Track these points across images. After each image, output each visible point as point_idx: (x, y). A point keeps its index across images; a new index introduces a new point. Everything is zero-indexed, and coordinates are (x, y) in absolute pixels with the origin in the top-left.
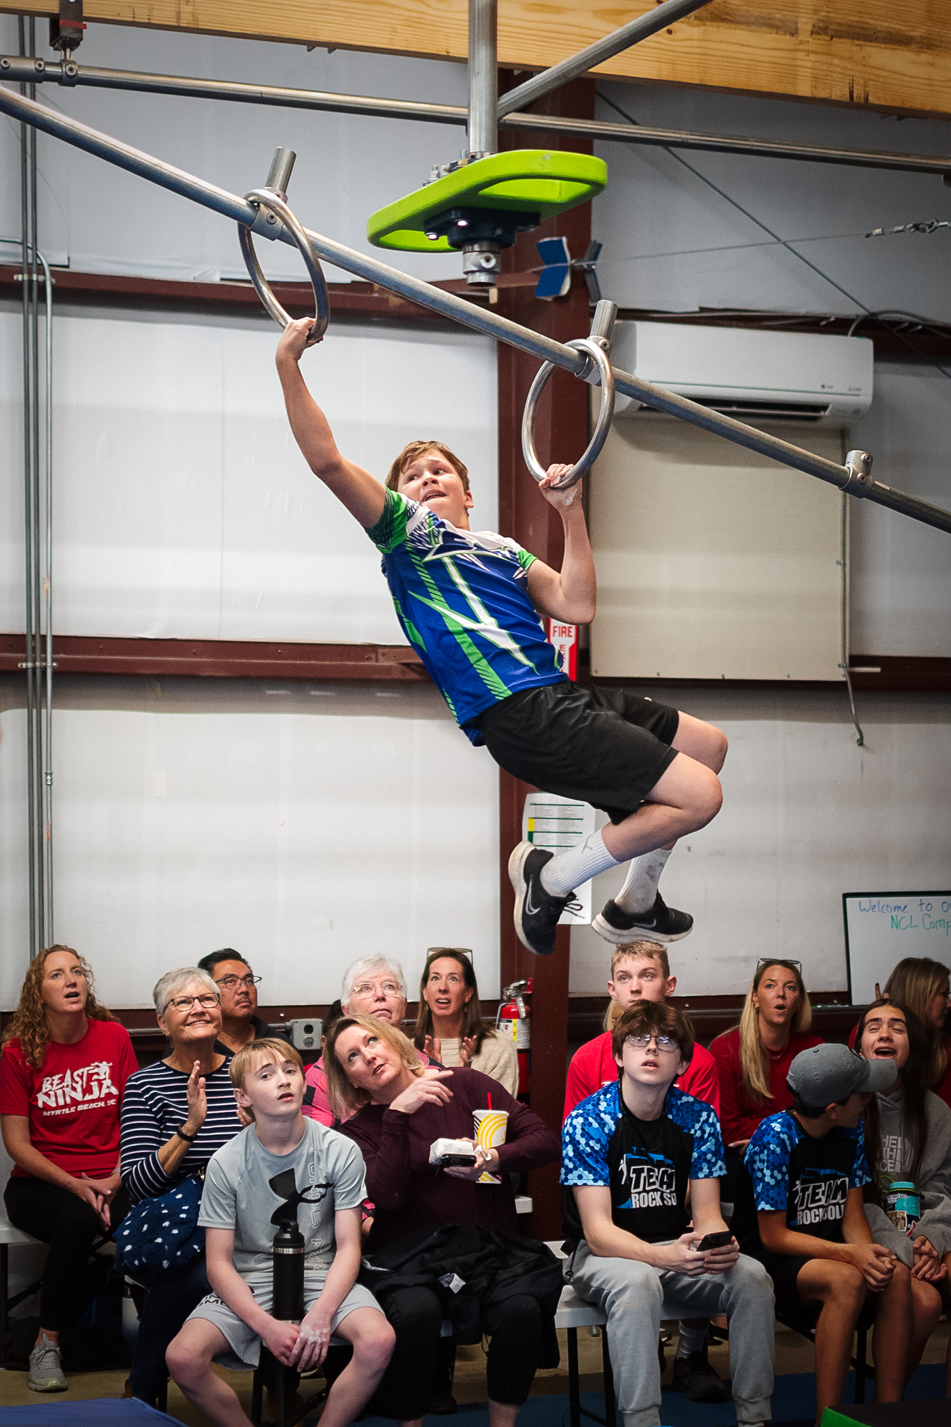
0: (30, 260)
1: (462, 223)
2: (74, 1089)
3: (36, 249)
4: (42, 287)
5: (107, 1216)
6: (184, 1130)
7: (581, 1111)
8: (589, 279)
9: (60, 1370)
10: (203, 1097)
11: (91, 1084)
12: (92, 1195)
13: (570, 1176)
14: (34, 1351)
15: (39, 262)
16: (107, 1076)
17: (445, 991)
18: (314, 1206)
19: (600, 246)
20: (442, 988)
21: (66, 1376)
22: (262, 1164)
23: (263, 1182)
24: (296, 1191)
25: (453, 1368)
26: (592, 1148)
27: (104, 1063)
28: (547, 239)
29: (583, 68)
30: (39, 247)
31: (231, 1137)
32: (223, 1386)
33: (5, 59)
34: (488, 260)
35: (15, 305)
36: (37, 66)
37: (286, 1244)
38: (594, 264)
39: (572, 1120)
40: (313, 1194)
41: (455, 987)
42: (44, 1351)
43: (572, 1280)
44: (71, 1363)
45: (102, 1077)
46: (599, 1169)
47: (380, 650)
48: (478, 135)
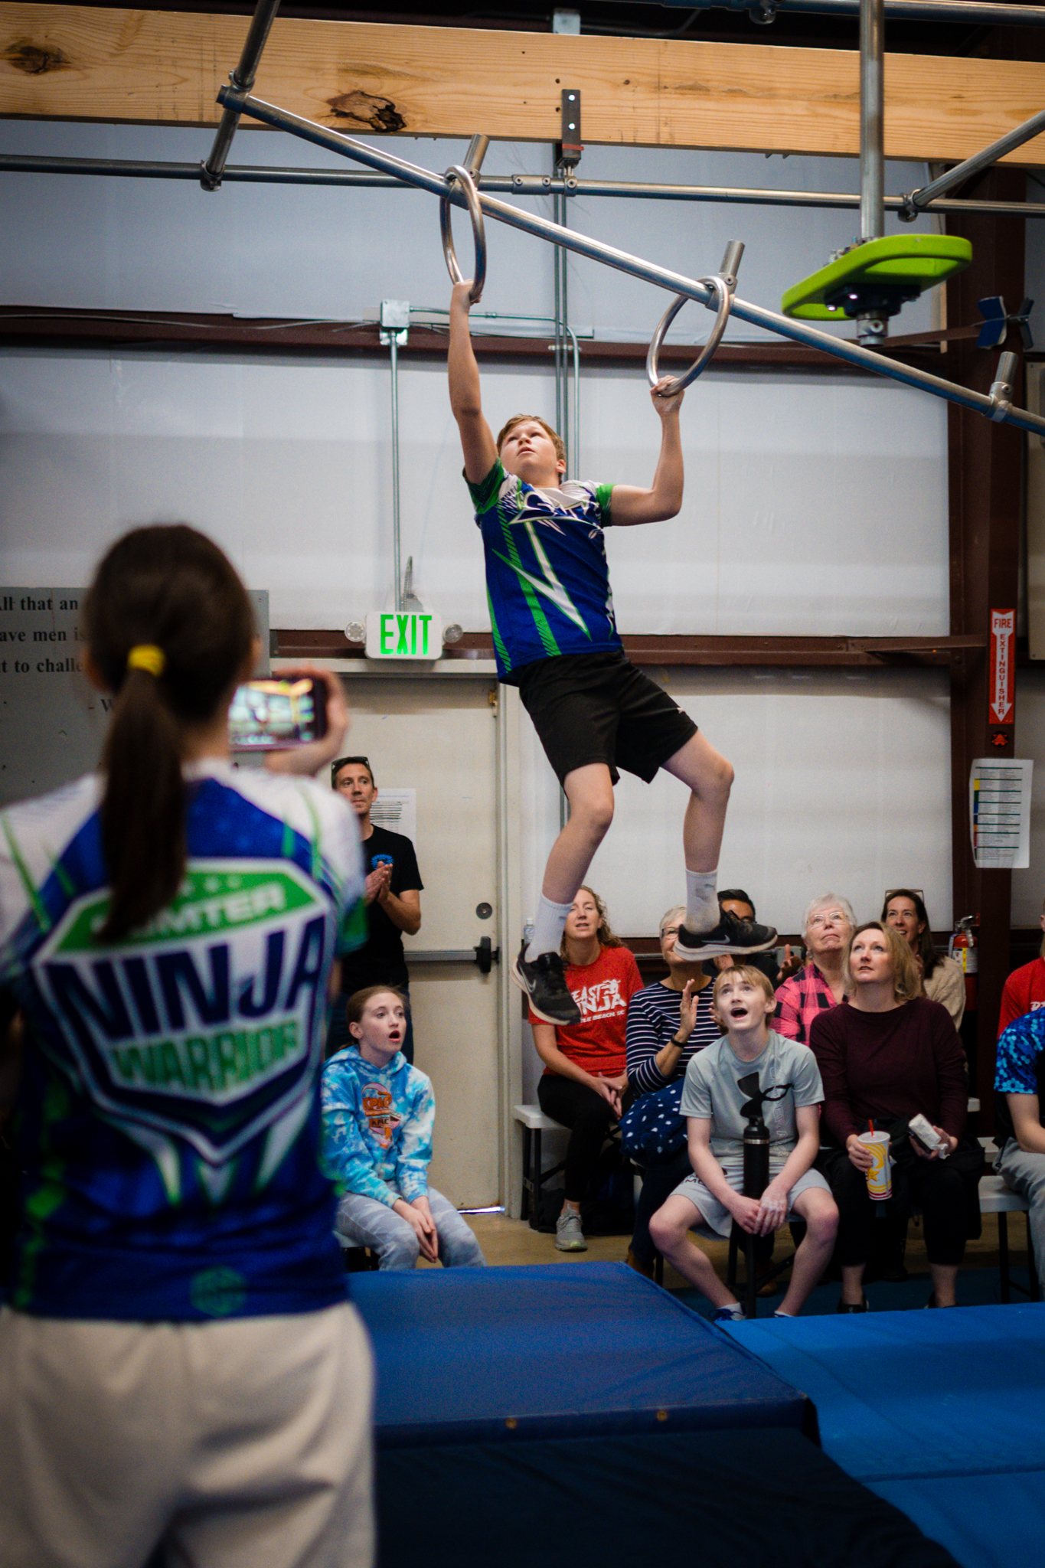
0: (561, 334)
1: (853, 297)
2: (589, 1002)
3: (566, 325)
4: (571, 355)
5: (619, 1108)
6: (676, 1038)
7: (1014, 1030)
8: (1022, 330)
9: (580, 1234)
10: (694, 1011)
11: (604, 998)
12: (606, 1091)
13: (1004, 1084)
14: (561, 1218)
15: (568, 334)
16: (617, 991)
17: (901, 925)
18: (775, 1104)
19: (1031, 303)
20: (899, 922)
21: (586, 1239)
22: (732, 1068)
23: (734, 1083)
24: (759, 1091)
25: (904, 1243)
26: (1023, 1062)
27: (614, 980)
28: (987, 299)
29: (991, 159)
30: (569, 322)
31: (708, 1044)
32: (697, 1252)
33: (518, 178)
34: (876, 326)
35: (550, 369)
36: (544, 182)
37: (755, 1136)
38: (1027, 318)
39: (1006, 1036)
40: (776, 1093)
41: (909, 921)
42: (568, 1218)
43: (1001, 1171)
44: (589, 1228)
45: (612, 992)
46: (1029, 1080)
47: (850, 641)
48: (866, 222)
